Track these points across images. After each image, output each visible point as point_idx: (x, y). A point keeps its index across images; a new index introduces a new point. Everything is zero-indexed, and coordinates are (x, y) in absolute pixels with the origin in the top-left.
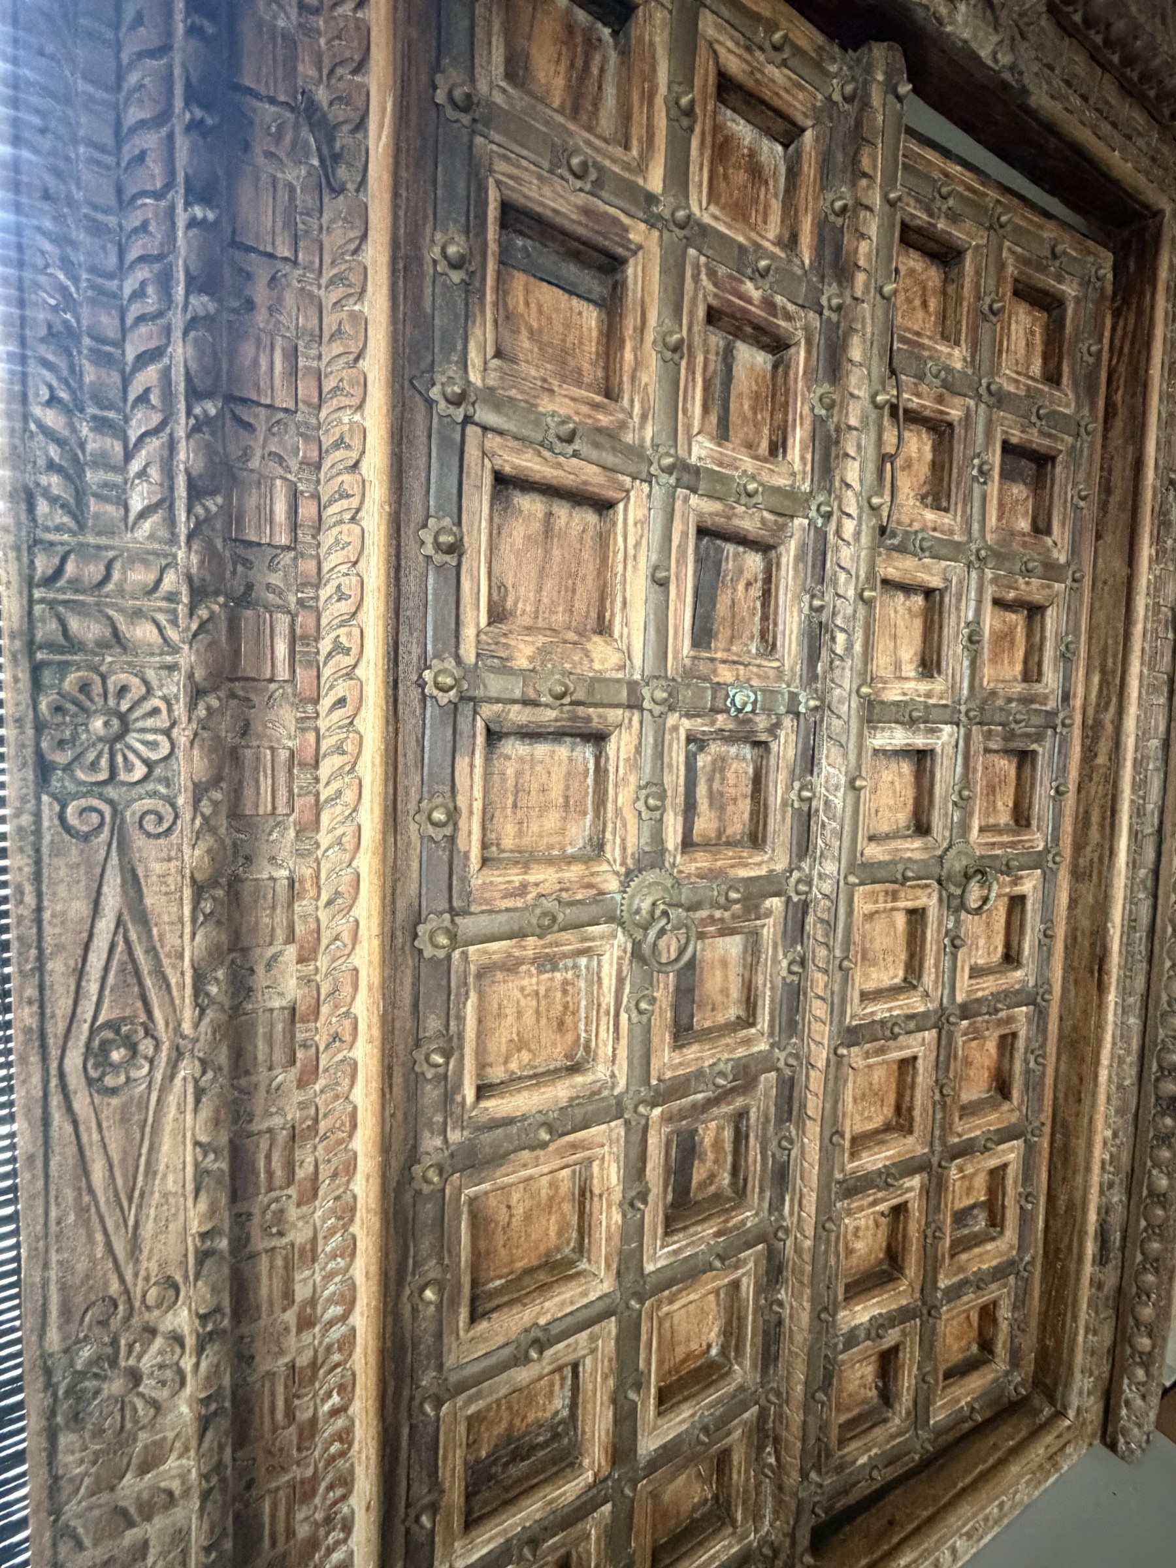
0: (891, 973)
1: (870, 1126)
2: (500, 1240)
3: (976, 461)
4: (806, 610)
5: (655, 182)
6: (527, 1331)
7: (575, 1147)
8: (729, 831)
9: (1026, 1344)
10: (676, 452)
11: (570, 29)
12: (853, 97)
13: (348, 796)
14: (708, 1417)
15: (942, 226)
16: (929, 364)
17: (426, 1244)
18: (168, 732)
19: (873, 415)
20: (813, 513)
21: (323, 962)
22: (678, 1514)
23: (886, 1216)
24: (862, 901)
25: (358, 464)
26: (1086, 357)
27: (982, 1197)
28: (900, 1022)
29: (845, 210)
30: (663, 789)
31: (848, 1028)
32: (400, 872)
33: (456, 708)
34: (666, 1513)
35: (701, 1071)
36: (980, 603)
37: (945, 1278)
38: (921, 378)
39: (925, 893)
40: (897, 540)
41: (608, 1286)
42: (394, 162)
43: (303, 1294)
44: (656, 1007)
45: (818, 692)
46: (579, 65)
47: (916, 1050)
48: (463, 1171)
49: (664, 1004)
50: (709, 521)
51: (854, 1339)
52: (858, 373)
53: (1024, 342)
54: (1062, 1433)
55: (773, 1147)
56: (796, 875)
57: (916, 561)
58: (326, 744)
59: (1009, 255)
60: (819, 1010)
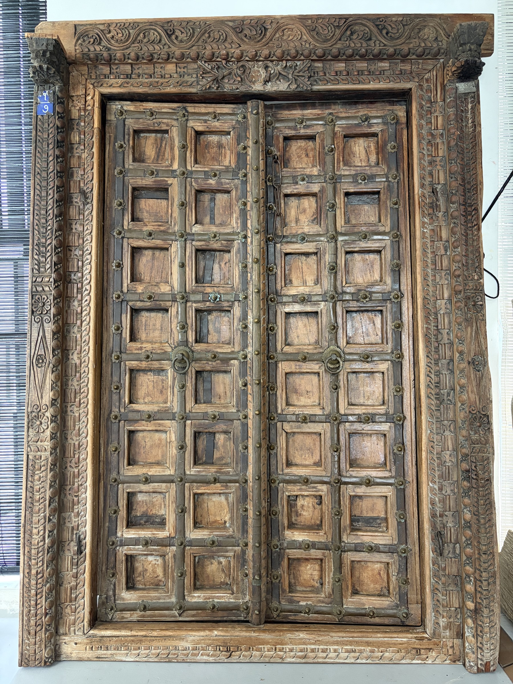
0: (312, 400)
1: (307, 462)
2: (142, 451)
3: (327, 204)
4: (240, 268)
5: (175, 166)
6: (144, 474)
7: (160, 425)
8: (223, 340)
9: (413, 596)
10: (185, 231)
11: (156, 140)
12: (245, 117)
13: (88, 320)
14: (215, 538)
15: (302, 132)
16: (299, 178)
17: (114, 436)
18: (50, 305)
19: (254, 205)
20: (240, 238)
21: (83, 355)
22: (214, 581)
23: (319, 505)
24: (284, 367)
25: (90, 253)
26: (390, 150)
27: (383, 515)
28: (307, 416)
29: (245, 148)
30: (187, 324)
31: (280, 414)
32: (108, 341)
33: (121, 302)
34: (208, 576)
35: (206, 413)
36: (336, 254)
37: (348, 539)
38: (297, 183)
39: (317, 367)
40: (289, 240)
41: (172, 472)
42: (99, 194)
43: (77, 428)
44: (187, 388)
45: (247, 293)
46: (159, 146)
47: (319, 431)
48: (125, 421)
49: (190, 388)
50: (200, 247)
51: (294, 545)
52: (249, 194)
53: (364, 152)
54: (422, 639)
55: (240, 448)
56: (242, 352)
57: (300, 245)
58: (84, 309)
59: (339, 129)
60: (250, 398)
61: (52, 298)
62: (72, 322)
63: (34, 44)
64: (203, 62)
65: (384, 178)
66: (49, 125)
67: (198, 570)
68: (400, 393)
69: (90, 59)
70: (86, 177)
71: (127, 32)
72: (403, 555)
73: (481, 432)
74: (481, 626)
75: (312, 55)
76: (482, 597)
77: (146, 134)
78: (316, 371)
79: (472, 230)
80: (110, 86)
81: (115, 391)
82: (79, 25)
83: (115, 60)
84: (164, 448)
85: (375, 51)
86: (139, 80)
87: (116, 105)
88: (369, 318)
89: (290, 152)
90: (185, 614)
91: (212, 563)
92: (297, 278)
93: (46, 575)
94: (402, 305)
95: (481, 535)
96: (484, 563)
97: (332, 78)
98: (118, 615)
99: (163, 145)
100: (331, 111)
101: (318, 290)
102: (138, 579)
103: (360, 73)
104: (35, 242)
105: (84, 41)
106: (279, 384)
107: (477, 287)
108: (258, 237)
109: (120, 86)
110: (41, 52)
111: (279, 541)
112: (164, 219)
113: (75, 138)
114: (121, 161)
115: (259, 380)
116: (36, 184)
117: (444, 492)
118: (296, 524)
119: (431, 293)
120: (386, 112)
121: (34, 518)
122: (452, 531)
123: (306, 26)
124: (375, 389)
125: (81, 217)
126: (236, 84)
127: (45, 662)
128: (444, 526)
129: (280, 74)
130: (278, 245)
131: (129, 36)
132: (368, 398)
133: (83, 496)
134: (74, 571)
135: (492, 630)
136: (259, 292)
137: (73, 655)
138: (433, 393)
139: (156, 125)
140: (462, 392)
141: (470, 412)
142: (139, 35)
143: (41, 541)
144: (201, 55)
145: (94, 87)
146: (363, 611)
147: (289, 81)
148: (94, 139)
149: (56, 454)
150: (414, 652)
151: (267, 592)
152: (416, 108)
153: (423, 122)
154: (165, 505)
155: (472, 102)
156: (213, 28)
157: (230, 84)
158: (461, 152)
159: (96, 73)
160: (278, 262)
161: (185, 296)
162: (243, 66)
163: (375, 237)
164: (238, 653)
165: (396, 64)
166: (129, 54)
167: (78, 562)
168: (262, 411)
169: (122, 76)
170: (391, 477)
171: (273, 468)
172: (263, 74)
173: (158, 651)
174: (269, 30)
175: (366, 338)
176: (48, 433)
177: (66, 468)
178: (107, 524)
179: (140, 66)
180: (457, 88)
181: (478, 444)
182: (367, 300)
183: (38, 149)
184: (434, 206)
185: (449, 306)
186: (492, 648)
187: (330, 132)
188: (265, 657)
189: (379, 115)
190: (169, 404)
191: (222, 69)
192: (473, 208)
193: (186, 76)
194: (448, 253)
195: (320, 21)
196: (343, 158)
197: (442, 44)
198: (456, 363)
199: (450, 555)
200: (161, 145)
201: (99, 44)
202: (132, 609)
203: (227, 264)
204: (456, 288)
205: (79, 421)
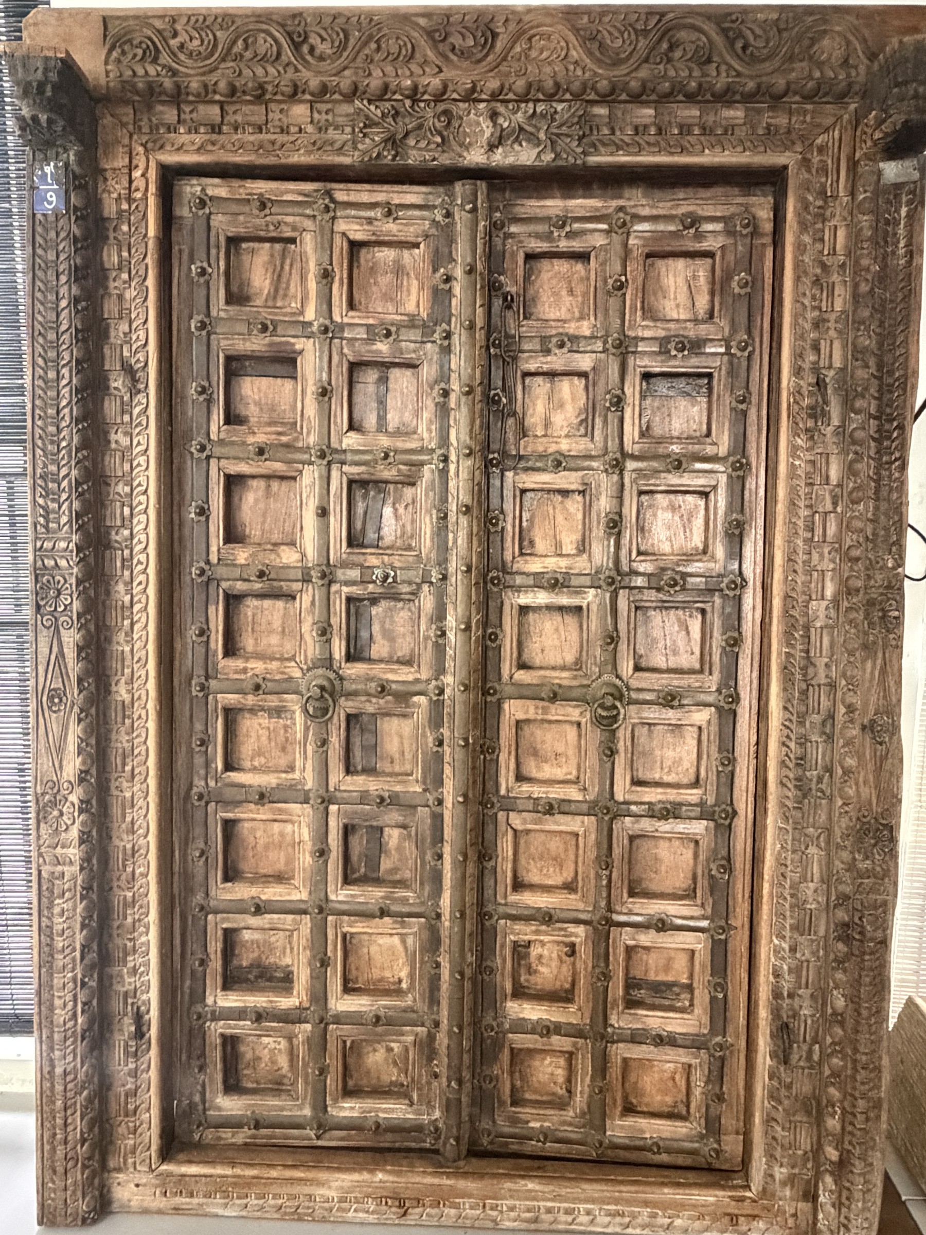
0: (565, 770)
1: (550, 882)
2: (250, 853)
3: (608, 397)
4: (435, 520)
5: (310, 314)
6: (253, 898)
7: (280, 810)
8: (400, 654)
9: (729, 1122)
10: (329, 446)
11: (272, 256)
12: (448, 215)
13: (144, 620)
14: (382, 1013)
15: (564, 245)
16: (554, 340)
17: (198, 831)
18: (71, 596)
19: (463, 399)
20: (435, 461)
21: (135, 686)
22: (378, 1078)
23: (570, 956)
24: (514, 710)
25: (146, 491)
26: (737, 290)
27: (684, 980)
28: (554, 802)
29: (448, 279)
30: (330, 625)
31: (503, 797)
32: (183, 655)
33: (207, 584)
34: (368, 1072)
35: (367, 791)
36: (620, 498)
37: (620, 1021)
38: (548, 352)
39: (577, 712)
40: (530, 464)
41: (304, 896)
42: (160, 372)
43: (128, 819)
44: (331, 746)
45: (446, 569)
46: (279, 268)
47: (576, 829)
48: (217, 802)
49: (337, 746)
50: (357, 477)
51: (521, 1026)
52: (454, 376)
53: (685, 288)
54: (742, 1200)
55: (428, 857)
56: (434, 683)
57: (553, 475)
58: (135, 599)
59: (636, 242)
60: (448, 770)
61: (73, 581)
62: (113, 623)
63: (20, 70)
64: (365, 102)
65: (721, 346)
66: (58, 234)
67: (351, 1061)
68: (730, 768)
69: (137, 93)
70: (134, 337)
71: (211, 36)
72: (718, 1054)
73: (877, 857)
74: (849, 1189)
75: (588, 91)
76: (854, 1141)
77: (251, 244)
78: (574, 719)
79: (889, 469)
80: (178, 149)
81: (198, 749)
82: (112, 17)
83: (188, 94)
84: (290, 849)
85: (719, 85)
86: (236, 137)
87: (192, 186)
88: (679, 620)
89: (537, 285)
90: (327, 1135)
91: (375, 1050)
92: (544, 538)
93: (81, 1076)
94: (743, 602)
95: (860, 1037)
96: (863, 1083)
97: (626, 139)
98: (209, 1135)
99: (287, 268)
100: (621, 202)
101: (582, 564)
102: (246, 1072)
103: (685, 129)
104: (39, 471)
105: (124, 53)
106: (504, 742)
107: (890, 582)
108: (469, 462)
109: (199, 149)
110: (35, 84)
111: (495, 1019)
112: (288, 417)
113: (111, 257)
114: (204, 302)
115: (466, 740)
116: (36, 355)
117: (798, 955)
118: (528, 988)
119: (799, 588)
120: (733, 209)
121: (55, 981)
122: (809, 1022)
123: (578, 30)
124: (684, 754)
125: (126, 418)
126: (430, 151)
127: (84, 1221)
128: (795, 1015)
129: (521, 129)
130: (509, 475)
131: (215, 46)
132: (670, 771)
133: (143, 939)
134: (132, 1066)
135: (867, 1196)
136: (469, 570)
137: (132, 1203)
138: (791, 776)
139: (272, 228)
140: (846, 781)
141: (858, 819)
142: (234, 42)
143: (70, 1020)
144: (361, 88)
145: (146, 150)
146: (642, 1143)
147: (538, 145)
148: (149, 260)
149: (91, 870)
150: (726, 1220)
151: (473, 1104)
152: (795, 208)
153: (807, 239)
154: (292, 949)
155: (910, 202)
156: (385, 31)
157: (420, 149)
158: (880, 309)
159: (150, 120)
160: (508, 506)
161: (327, 571)
162: (446, 112)
163: (699, 466)
164: (418, 1210)
165: (759, 111)
166: (216, 83)
167: (136, 1051)
168: (470, 795)
169: (202, 130)
170: (704, 918)
171: (488, 893)
172: (487, 129)
173: (281, 1201)
174: (500, 37)
175: (671, 658)
176: (74, 833)
177: (111, 888)
178: (188, 983)
179: (238, 107)
180: (880, 173)
181: (869, 877)
182: (677, 588)
183: (38, 283)
184: (817, 413)
185: (833, 613)
186: (866, 1225)
187: (618, 248)
188: (465, 1218)
189: (718, 214)
190: (297, 775)
191: (404, 117)
192: (895, 424)
193: (331, 130)
194: (839, 509)
195: (606, 19)
196: (643, 302)
197: (858, 74)
198: (838, 726)
199: (802, 1064)
200: (282, 267)
201: (155, 61)
202: (235, 1124)
203: (410, 507)
204: (850, 582)
205: (133, 806)
